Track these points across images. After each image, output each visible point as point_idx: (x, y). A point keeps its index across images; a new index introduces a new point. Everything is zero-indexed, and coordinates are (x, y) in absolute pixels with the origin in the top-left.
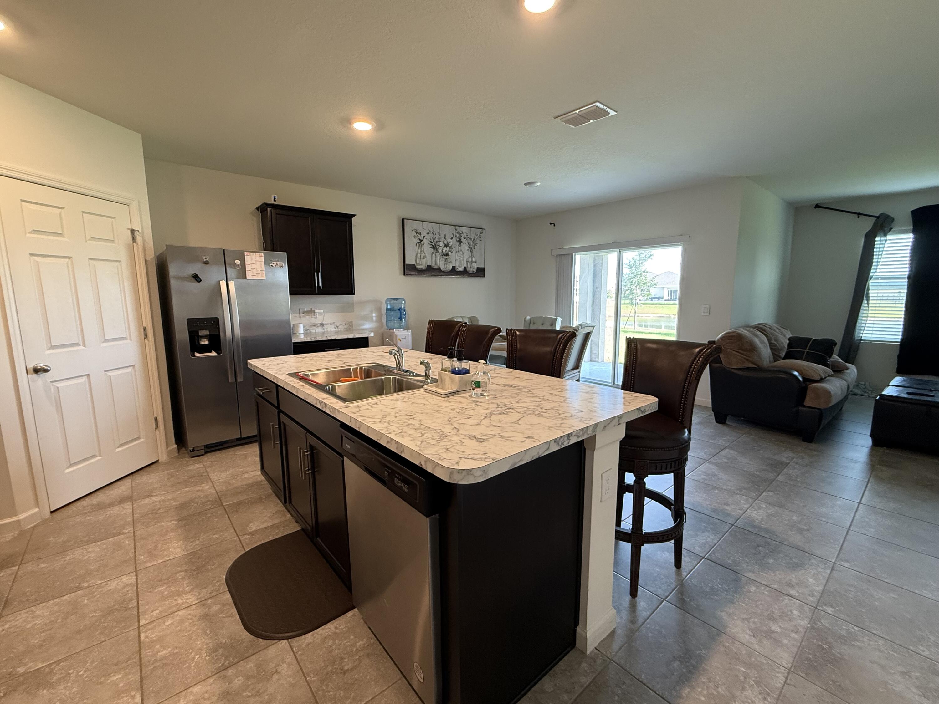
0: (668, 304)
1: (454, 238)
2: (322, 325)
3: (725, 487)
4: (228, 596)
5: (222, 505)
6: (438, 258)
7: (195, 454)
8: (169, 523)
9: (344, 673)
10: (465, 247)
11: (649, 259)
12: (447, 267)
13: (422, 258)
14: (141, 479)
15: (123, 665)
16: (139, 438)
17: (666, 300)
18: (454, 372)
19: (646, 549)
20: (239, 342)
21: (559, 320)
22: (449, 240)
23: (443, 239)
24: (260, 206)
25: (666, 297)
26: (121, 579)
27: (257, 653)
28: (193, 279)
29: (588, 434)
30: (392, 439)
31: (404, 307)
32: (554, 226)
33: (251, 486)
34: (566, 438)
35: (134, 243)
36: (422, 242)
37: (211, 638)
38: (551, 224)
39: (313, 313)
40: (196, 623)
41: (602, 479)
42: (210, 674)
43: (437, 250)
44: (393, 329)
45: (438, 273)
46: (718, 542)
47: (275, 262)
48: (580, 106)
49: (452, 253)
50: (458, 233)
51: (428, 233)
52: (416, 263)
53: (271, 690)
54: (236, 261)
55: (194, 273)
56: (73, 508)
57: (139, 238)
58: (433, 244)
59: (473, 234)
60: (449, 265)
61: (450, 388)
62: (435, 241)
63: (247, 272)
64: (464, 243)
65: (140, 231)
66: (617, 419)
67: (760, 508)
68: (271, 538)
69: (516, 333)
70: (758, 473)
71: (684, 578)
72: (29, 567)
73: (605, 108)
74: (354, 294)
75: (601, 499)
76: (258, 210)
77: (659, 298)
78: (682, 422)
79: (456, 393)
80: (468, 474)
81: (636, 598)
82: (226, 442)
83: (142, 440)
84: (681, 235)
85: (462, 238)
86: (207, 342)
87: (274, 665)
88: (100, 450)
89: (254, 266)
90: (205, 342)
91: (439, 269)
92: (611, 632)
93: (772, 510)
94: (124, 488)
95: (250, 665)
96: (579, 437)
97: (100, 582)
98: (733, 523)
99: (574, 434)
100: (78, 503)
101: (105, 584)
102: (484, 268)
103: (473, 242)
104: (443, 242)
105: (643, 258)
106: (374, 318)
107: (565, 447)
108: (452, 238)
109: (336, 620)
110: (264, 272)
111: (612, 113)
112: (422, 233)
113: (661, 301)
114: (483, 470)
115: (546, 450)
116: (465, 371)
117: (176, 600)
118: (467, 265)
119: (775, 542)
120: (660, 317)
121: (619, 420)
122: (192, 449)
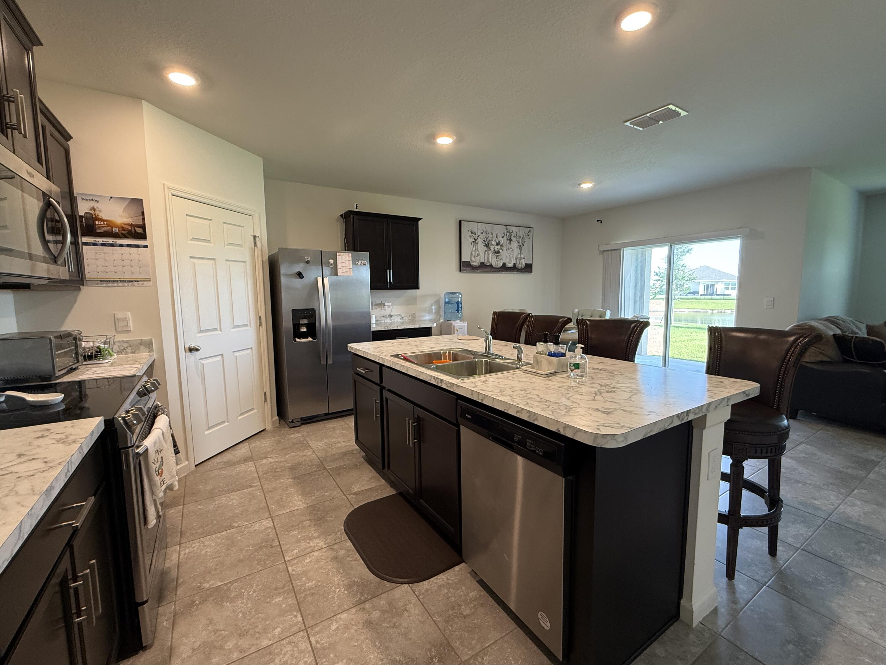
0: (704, 299)
1: (505, 237)
2: (391, 316)
3: (809, 482)
4: (349, 544)
5: (325, 468)
6: (490, 255)
7: (293, 425)
8: (287, 480)
9: (465, 618)
10: (515, 244)
11: (688, 254)
12: (498, 264)
13: (476, 255)
14: (256, 443)
15: (281, 591)
16: (253, 409)
17: (701, 295)
18: (551, 355)
19: (744, 532)
20: (330, 329)
21: (608, 313)
22: (500, 239)
23: (495, 238)
24: (345, 213)
25: (701, 292)
26: (262, 522)
27: (385, 592)
28: (297, 276)
29: (703, 412)
30: (522, 409)
31: (461, 301)
32: (601, 223)
33: (345, 454)
34: (685, 415)
35: (255, 247)
36: (477, 242)
37: (344, 576)
38: (598, 221)
39: (383, 306)
40: (330, 563)
41: (709, 459)
42: (351, 606)
43: (489, 248)
44: (451, 321)
45: (490, 269)
46: (812, 535)
47: (360, 261)
48: (651, 110)
49: (503, 250)
50: (509, 232)
51: (482, 233)
52: (471, 260)
53: (405, 624)
54: (330, 261)
55: (298, 271)
56: (209, 463)
57: (258, 243)
58: (486, 243)
59: (522, 232)
60: (500, 262)
61: (547, 369)
62: (488, 240)
63: (338, 269)
64: (514, 241)
65: (260, 237)
66: (726, 400)
67: (854, 505)
68: (373, 499)
69: (586, 322)
70: (844, 470)
71: (782, 567)
72: (191, 507)
73: (677, 109)
74: (419, 288)
75: (708, 476)
76: (343, 218)
77: (694, 293)
78: (778, 409)
79: (554, 374)
80: (611, 439)
81: (734, 581)
82: (317, 416)
83: (255, 411)
84: (740, 228)
85: (512, 237)
86: (305, 330)
87: (402, 604)
88: (228, 418)
89: (344, 265)
90: (304, 329)
91: (491, 266)
92: (713, 610)
93: (868, 508)
94: (244, 450)
95: (382, 602)
96: (695, 414)
97: (246, 523)
98: (826, 518)
99: (692, 411)
100: (213, 460)
101: (250, 525)
102: (532, 264)
103: (522, 240)
104: (495, 241)
105: (681, 252)
106: (434, 311)
107: (685, 423)
108: (503, 237)
109: (446, 572)
110: (351, 270)
111: (683, 113)
112: (476, 233)
113: (696, 296)
114: (625, 436)
115: (670, 424)
116: (560, 355)
117: (309, 543)
118: (516, 261)
119: (880, 540)
120: (696, 312)
121: (727, 401)
122: (291, 420)
